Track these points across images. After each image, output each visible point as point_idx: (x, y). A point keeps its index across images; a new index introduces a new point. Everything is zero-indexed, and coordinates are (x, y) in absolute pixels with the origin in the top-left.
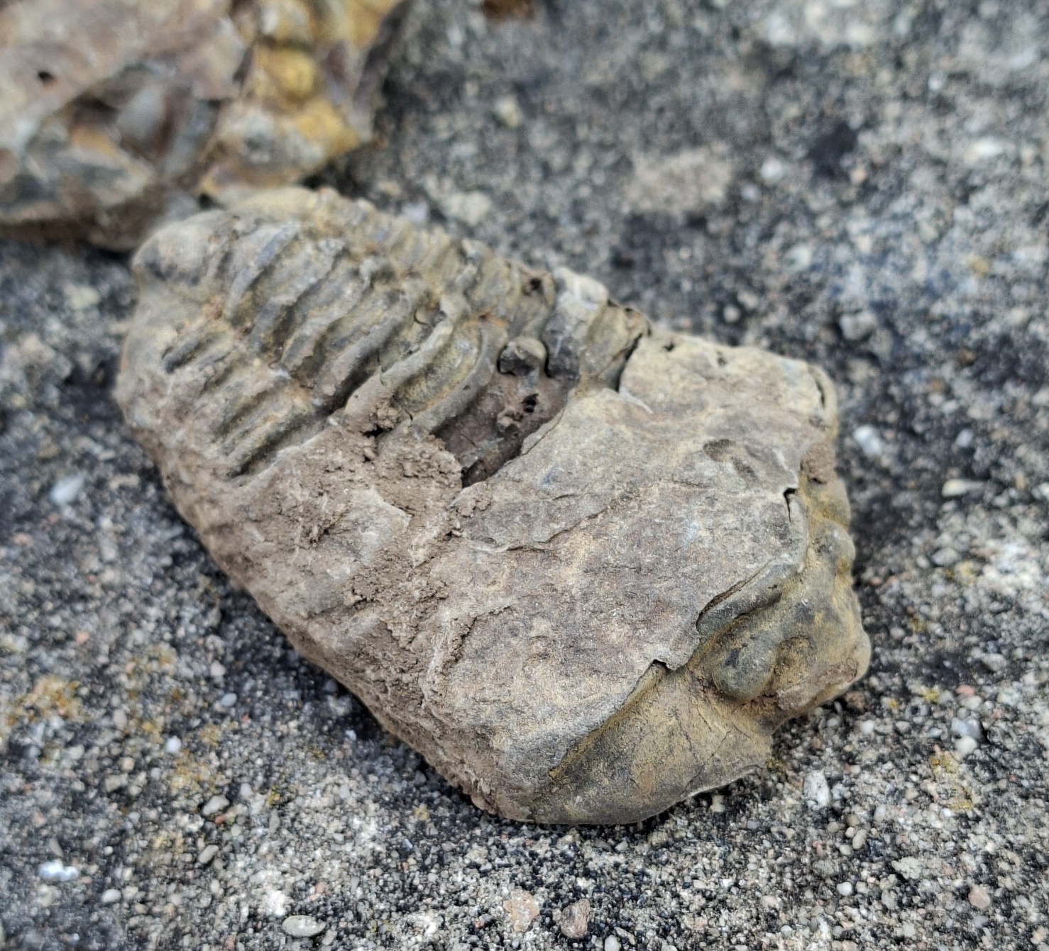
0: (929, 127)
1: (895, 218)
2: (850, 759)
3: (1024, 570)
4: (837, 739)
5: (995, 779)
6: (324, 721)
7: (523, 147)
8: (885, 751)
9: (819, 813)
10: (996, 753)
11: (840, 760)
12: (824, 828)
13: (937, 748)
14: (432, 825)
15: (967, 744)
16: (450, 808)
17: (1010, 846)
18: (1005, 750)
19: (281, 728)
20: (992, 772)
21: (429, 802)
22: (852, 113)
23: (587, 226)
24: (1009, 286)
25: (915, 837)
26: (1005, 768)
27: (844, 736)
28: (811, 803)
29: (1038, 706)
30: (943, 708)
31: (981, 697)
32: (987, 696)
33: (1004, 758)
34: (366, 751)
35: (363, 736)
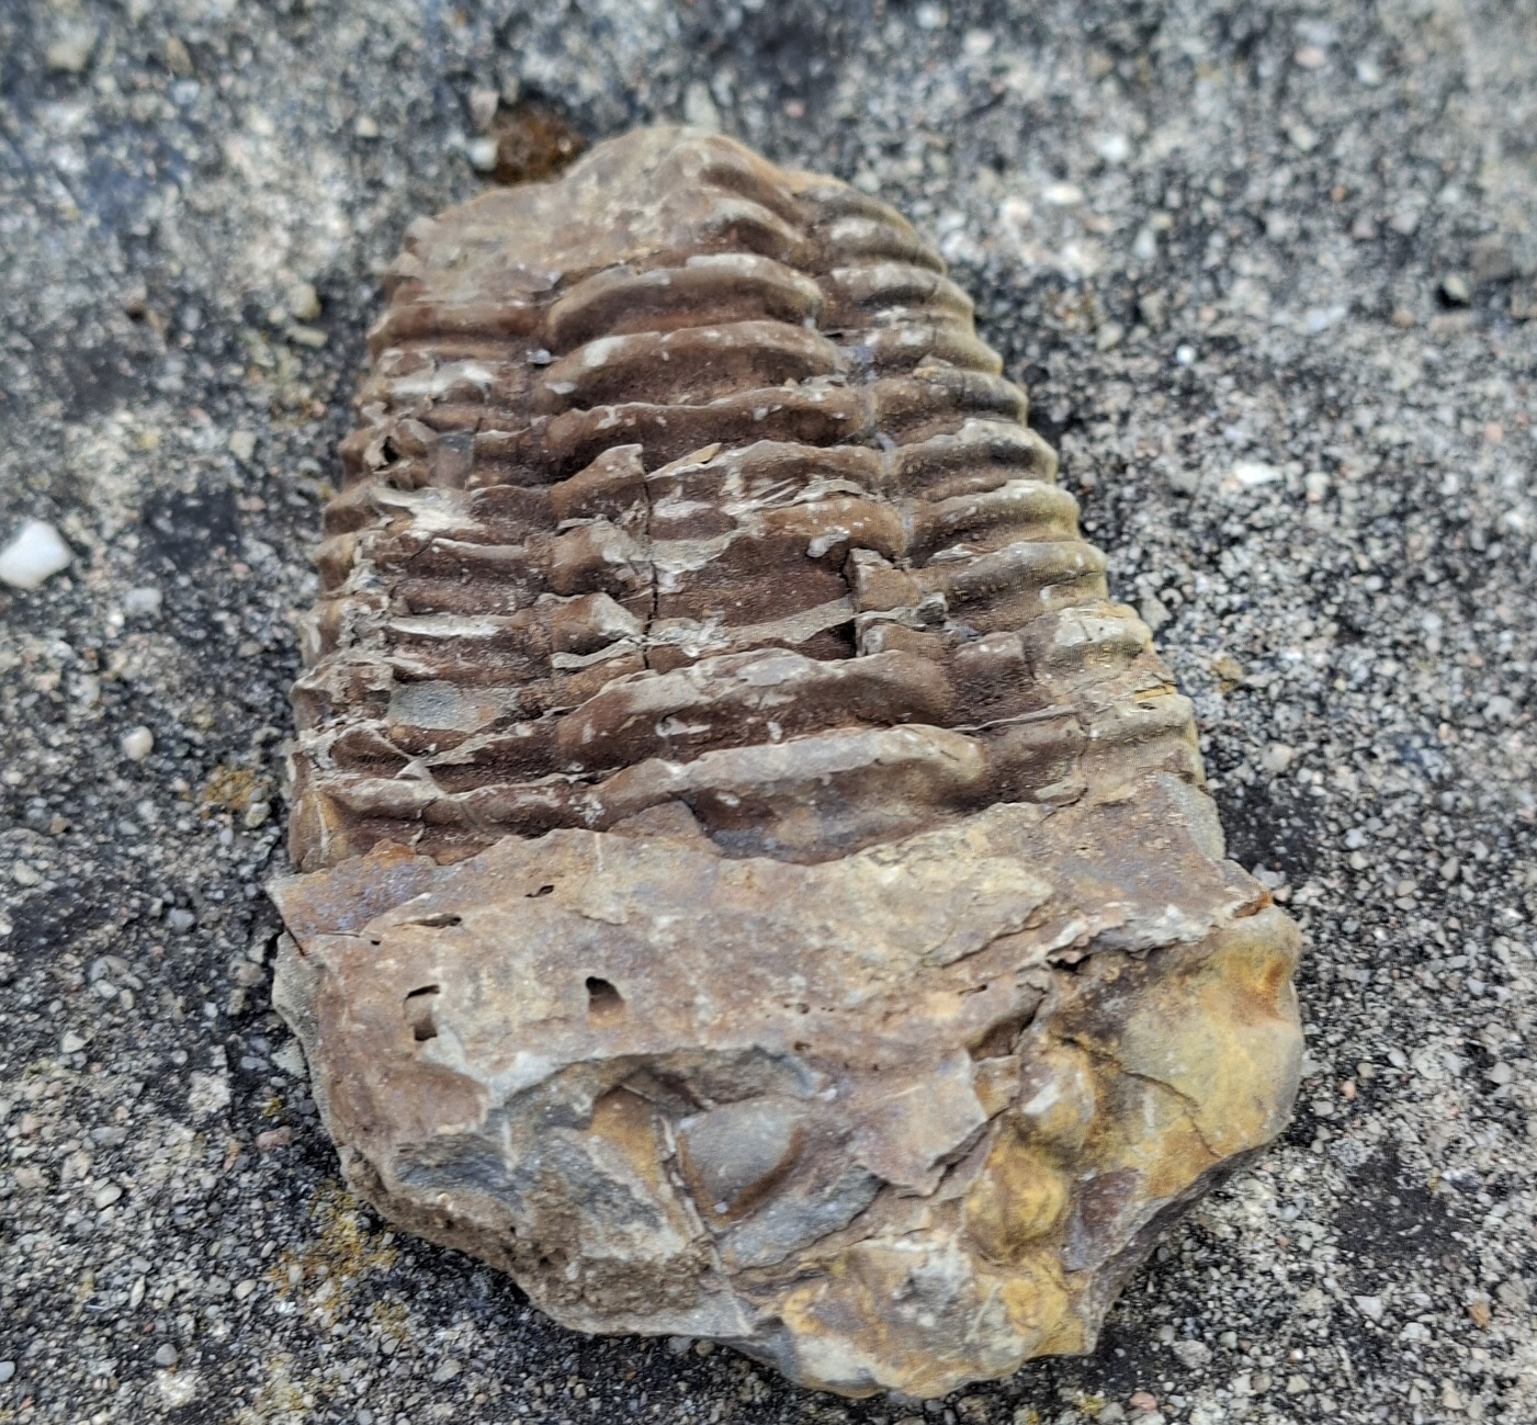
0: (1170, 431)
22: (1055, 397)
31: (1167, 1415)
32: (1175, 1413)
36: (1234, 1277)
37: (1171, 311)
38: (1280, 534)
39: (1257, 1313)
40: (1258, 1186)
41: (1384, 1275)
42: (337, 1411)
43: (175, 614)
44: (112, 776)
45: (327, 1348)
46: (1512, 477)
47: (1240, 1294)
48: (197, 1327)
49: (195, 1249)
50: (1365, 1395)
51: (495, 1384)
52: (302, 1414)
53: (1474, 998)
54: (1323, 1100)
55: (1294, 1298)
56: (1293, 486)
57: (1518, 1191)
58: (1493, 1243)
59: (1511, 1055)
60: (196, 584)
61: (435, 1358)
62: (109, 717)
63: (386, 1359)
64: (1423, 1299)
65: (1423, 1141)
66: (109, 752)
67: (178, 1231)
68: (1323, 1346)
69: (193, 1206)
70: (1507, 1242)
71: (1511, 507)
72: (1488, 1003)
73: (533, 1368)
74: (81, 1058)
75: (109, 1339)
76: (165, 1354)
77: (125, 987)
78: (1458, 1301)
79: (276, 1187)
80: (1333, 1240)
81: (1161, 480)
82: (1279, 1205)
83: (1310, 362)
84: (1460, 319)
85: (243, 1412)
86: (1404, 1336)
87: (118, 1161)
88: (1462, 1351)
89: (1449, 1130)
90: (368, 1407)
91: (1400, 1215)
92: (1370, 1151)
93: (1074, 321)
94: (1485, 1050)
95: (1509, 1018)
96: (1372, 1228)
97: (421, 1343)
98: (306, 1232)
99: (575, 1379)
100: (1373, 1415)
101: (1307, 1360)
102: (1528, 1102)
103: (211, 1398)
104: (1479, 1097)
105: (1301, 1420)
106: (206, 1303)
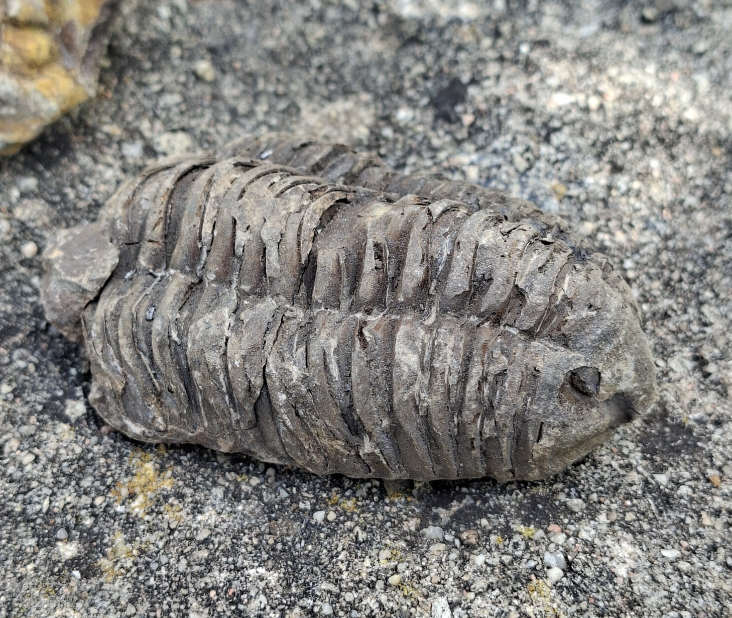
0: (520, 83)
1: (495, 152)
2: (466, 587)
4: (456, 569)
5: (577, 601)
6: (55, 563)
7: (215, 97)
8: (493, 579)
10: (578, 580)
11: (459, 588)
13: (533, 577)
15: (555, 573)
18: (584, 577)
19: (20, 570)
20: (576, 595)
22: (463, 71)
24: (582, 204)
26: (586, 592)
27: (462, 567)
29: (609, 542)
30: (537, 543)
31: (566, 534)
32: (571, 533)
33: (585, 584)
34: (88, 587)
35: (85, 575)
36: (593, 468)
37: (514, 31)
38: (578, 126)
39: (606, 484)
41: (666, 464)
42: (148, 556)
43: (45, 190)
44: (18, 266)
45: (142, 527)
46: (686, 97)
47: (596, 476)
48: (77, 520)
49: (73, 483)
50: (664, 521)
51: (228, 539)
52: (132, 559)
53: (694, 334)
55: (624, 476)
56: (582, 104)
57: (727, 422)
58: (717, 447)
59: (716, 359)
60: (54, 175)
61: (196, 529)
62: (15, 239)
63: (172, 531)
64: (687, 475)
65: (678, 401)
66: (16, 254)
67: (65, 475)
68: (640, 498)
69: (71, 462)
70: (724, 446)
71: (685, 109)
72: (702, 335)
73: (246, 531)
74: (11, 396)
75: (33, 528)
76: (61, 533)
77: (30, 362)
78: (704, 474)
79: (112, 452)
80: (639, 449)
81: (518, 105)
83: (586, 49)
84: (653, 29)
85: (102, 560)
87: (33, 442)
88: (709, 498)
89: (690, 395)
90: (165, 554)
91: (670, 436)
93: (469, 39)
94: (702, 358)
95: (713, 342)
96: (657, 443)
97: (189, 523)
98: (128, 473)
99: (268, 536)
100: (668, 530)
101: (633, 505)
102: (726, 380)
103: (86, 555)
104: (702, 379)
105: (633, 533)
106: (80, 509)
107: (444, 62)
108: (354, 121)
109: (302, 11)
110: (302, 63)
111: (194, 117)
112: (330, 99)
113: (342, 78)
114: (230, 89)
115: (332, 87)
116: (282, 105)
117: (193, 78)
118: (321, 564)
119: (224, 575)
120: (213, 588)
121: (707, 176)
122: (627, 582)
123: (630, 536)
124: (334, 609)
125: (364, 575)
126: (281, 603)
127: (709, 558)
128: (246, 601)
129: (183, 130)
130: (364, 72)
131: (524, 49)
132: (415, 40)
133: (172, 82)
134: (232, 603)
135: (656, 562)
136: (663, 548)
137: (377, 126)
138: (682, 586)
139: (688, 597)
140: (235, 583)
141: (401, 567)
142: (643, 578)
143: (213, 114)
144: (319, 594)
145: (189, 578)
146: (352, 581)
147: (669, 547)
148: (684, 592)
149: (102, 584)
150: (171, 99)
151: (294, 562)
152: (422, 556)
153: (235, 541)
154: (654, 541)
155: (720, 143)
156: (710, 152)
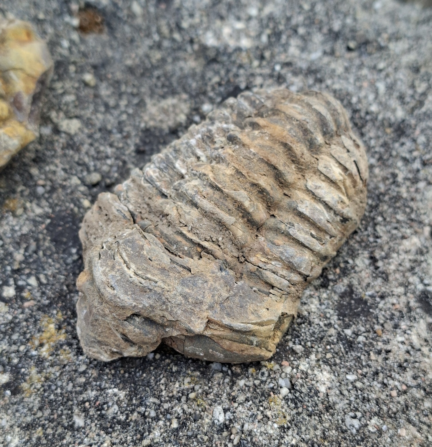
2: (234, 399)
3: (312, 303)
4: (228, 388)
5: (296, 407)
7: (97, 96)
8: (249, 395)
9: (220, 426)
10: (298, 394)
11: (229, 400)
12: (221, 434)
13: (272, 393)
14: (44, 438)
15: (285, 391)
16: (53, 429)
17: (303, 440)
18: (301, 393)
20: (296, 404)
21: (43, 426)
22: (241, 82)
23: (125, 134)
25: (261, 438)
26: (302, 402)
28: (216, 421)
29: (316, 372)
30: (275, 373)
31: (292, 367)
32: (295, 366)
33: (301, 397)
34: (15, 400)
35: (14, 393)
36: (309, 326)
37: (272, 56)
39: (316, 336)
40: (314, 300)
41: (351, 323)
42: (51, 381)
45: (47, 364)
46: (371, 97)
48: (9, 360)
49: (7, 337)
50: (348, 357)
51: (97, 371)
52: (41, 383)
53: (371, 243)
54: (330, 274)
55: (326, 331)
57: (387, 297)
58: (381, 312)
59: (383, 258)
61: (79, 365)
63: (65, 366)
64: (363, 329)
65: (360, 284)
67: (2, 332)
68: (335, 344)
69: (6, 325)
70: (385, 311)
71: (370, 104)
72: (375, 244)
73: (108, 365)
78: (373, 329)
79: (30, 318)
80: (336, 314)
82: (320, 305)
83: (314, 68)
84: (354, 54)
85: (24, 384)
86: (358, 340)
88: (375, 343)
89: (367, 281)
90: (60, 380)
91: (355, 305)
92: (345, 288)
93: (245, 61)
94: (375, 258)
95: (381, 248)
96: (347, 310)
97: (75, 361)
98: (39, 331)
99: (121, 368)
100: (351, 363)
101: (331, 349)
102: (388, 271)
103: (14, 381)
104: (374, 271)
105: (330, 366)
106: (11, 353)
107: (231, 75)
108: (178, 111)
109: (148, 42)
110: (148, 75)
111: (83, 109)
112: (164, 97)
113: (171, 84)
114: (105, 91)
115: (166, 90)
116: (135, 101)
117: (83, 85)
118: (150, 386)
119: (94, 393)
120: (88, 401)
121: (382, 146)
122: (325, 395)
123: (328, 368)
124: (157, 413)
125: (175, 393)
126: (126, 410)
127: (374, 379)
128: (106, 408)
129: (77, 117)
130: (184, 81)
131: (278, 68)
132: (214, 60)
133: (70, 88)
134: (98, 410)
135: (343, 383)
136: (347, 374)
137: (191, 114)
138: (357, 397)
139: (361, 403)
140: (100, 398)
141: (197, 387)
142: (335, 393)
143: (95, 108)
144: (148, 404)
145: (74, 395)
146: (168, 396)
147: (351, 373)
148: (358, 401)
149: (23, 398)
150: (70, 98)
151: (135, 384)
152: (209, 380)
153: (101, 372)
154: (342, 370)
155: (390, 125)
156: (384, 130)
